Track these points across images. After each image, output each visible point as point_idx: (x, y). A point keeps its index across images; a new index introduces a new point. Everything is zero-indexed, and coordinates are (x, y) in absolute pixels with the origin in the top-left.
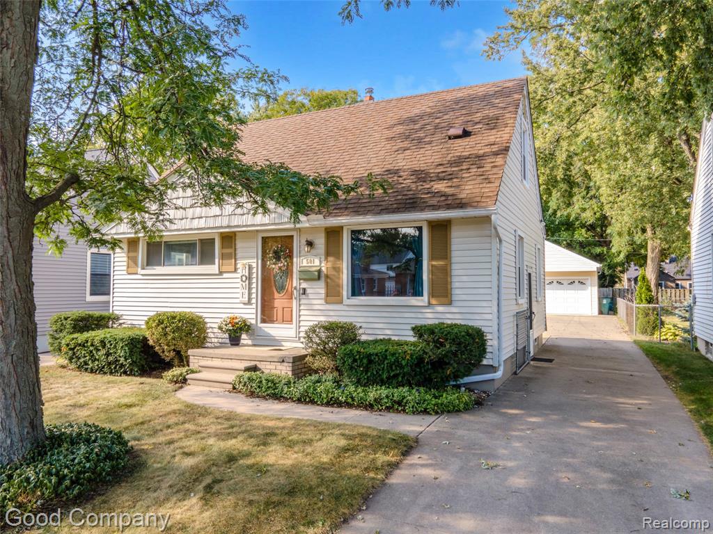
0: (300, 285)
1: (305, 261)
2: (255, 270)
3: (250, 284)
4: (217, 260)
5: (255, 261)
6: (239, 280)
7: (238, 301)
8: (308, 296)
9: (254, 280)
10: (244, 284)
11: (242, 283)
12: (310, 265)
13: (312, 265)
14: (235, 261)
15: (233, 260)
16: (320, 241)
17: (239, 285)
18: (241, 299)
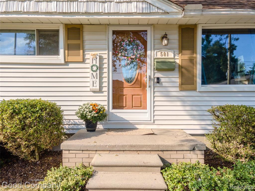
0: (154, 75)
1: (159, 54)
2: (106, 61)
3: (101, 74)
4: (61, 51)
5: (107, 52)
6: (89, 70)
7: (88, 89)
8: (162, 84)
9: (106, 70)
10: (94, 74)
11: (92, 72)
12: (163, 57)
13: (166, 57)
14: (83, 52)
15: (81, 51)
16: (175, 37)
17: (88, 75)
18: (91, 87)
